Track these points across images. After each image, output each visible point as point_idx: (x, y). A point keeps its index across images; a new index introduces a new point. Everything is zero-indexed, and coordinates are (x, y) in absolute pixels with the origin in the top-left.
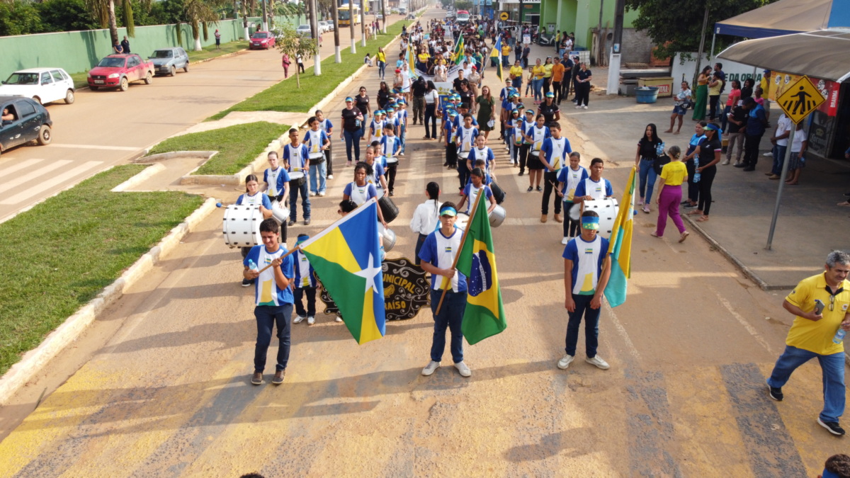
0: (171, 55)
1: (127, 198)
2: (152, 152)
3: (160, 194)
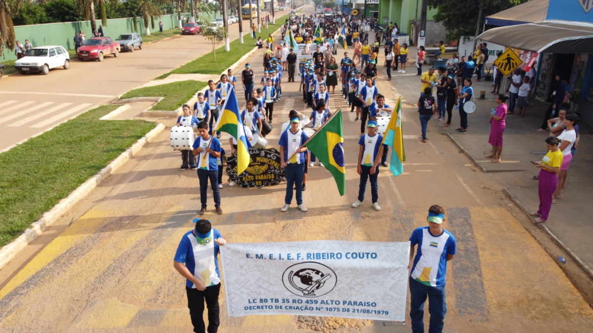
0: (131, 38)
1: (110, 123)
3: (130, 121)
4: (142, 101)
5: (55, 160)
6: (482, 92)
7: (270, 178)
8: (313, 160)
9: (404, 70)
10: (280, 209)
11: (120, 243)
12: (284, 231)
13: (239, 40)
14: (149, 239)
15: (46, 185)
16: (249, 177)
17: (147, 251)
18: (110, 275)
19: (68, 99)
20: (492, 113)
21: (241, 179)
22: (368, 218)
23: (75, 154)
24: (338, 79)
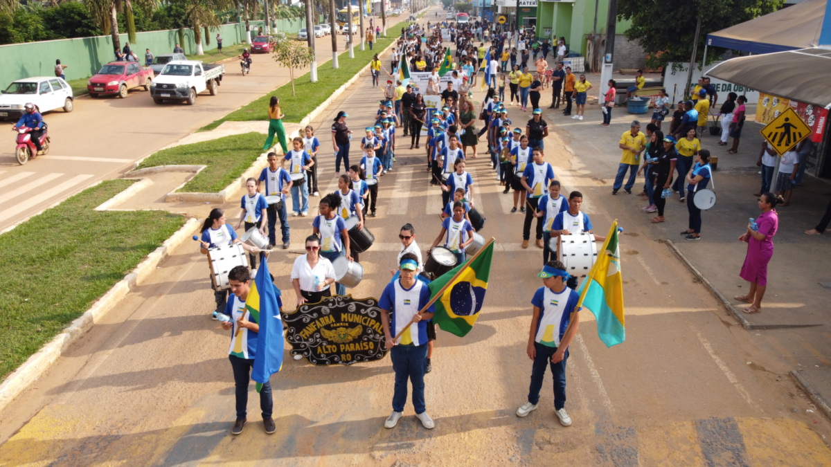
1: (110, 218)
2: (142, 166)
3: (143, 213)
4: (172, 171)
16: (328, 347)
21: (314, 350)
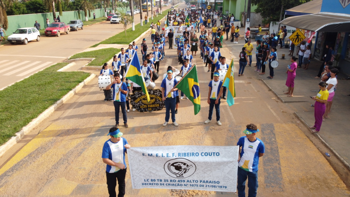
0: (76, 23)
1: (63, 73)
2: (70, 59)
3: (75, 72)
4: (82, 60)
5: (30, 96)
6: (283, 55)
7: (157, 106)
8: (182, 95)
9: (237, 41)
10: (162, 124)
11: (67, 145)
12: (164, 137)
13: (140, 24)
14: (84, 142)
15: (25, 111)
16: (144, 106)
17: (83, 150)
18: (61, 164)
19: (38, 59)
20: (288, 67)
21: (139, 107)
22: (214, 130)
23: (42, 92)
24: (198, 48)
